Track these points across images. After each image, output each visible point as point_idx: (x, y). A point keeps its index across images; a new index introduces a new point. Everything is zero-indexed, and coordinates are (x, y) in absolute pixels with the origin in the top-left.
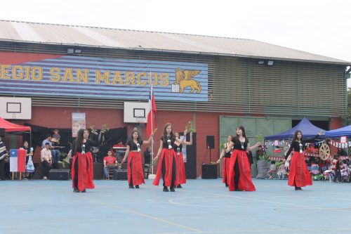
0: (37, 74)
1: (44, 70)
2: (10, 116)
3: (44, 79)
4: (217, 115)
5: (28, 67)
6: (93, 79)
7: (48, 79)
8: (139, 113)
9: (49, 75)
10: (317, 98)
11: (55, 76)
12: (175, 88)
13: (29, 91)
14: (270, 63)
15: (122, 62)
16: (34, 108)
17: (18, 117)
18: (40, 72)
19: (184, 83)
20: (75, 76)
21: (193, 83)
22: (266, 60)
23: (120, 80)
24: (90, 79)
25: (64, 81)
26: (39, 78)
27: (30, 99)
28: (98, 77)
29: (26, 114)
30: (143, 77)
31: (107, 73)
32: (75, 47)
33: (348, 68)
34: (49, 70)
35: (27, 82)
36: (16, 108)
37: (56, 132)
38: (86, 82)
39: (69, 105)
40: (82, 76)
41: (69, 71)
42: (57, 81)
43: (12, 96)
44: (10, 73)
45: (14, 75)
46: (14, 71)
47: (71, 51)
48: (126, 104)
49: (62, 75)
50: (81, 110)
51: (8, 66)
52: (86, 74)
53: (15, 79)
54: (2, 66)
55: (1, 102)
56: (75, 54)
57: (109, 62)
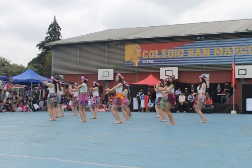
0: (181, 53)
1: (185, 51)
3: (185, 56)
5: (176, 50)
6: (213, 53)
7: (187, 55)
8: (242, 72)
9: (187, 53)
11: (191, 53)
13: (177, 63)
16: (179, 72)
18: (182, 52)
20: (202, 52)
23: (230, 52)
24: (211, 53)
25: (196, 56)
26: (182, 56)
27: (177, 68)
28: (216, 52)
30: (244, 49)
31: (221, 49)
32: (201, 36)
34: (187, 51)
35: (175, 58)
36: (169, 73)
37: (192, 86)
38: (208, 55)
39: (198, 70)
40: (206, 52)
41: (198, 49)
42: (192, 56)
43: (168, 67)
44: (167, 54)
45: (169, 55)
46: (169, 53)
47: (199, 38)
49: (194, 53)
51: (166, 50)
52: (209, 51)
53: (170, 57)
54: (163, 51)
55: (162, 70)
56: (201, 40)
57: (222, 42)
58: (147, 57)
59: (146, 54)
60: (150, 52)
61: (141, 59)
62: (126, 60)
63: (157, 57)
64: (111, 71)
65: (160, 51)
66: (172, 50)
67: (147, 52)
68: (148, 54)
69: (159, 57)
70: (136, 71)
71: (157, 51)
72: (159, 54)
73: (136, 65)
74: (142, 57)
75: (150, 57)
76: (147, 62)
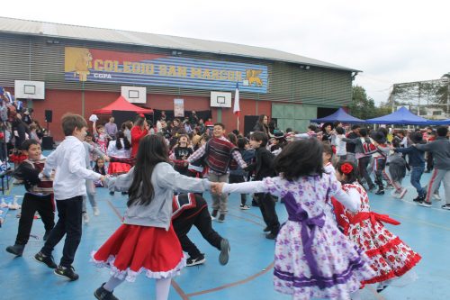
0: (150, 69)
1: (155, 67)
2: (131, 101)
3: (155, 73)
4: (270, 102)
5: (144, 65)
7: (158, 73)
8: (221, 100)
9: (159, 70)
10: (329, 94)
11: (163, 71)
12: (246, 83)
13: (145, 82)
14: (308, 68)
15: (210, 62)
16: (148, 95)
17: (137, 101)
18: (152, 68)
19: (252, 79)
20: (177, 72)
21: (257, 79)
22: (305, 65)
23: (208, 75)
24: (188, 74)
25: (170, 75)
26: (152, 73)
27: (145, 88)
28: (193, 73)
29: (143, 100)
30: (224, 74)
31: (199, 70)
32: (178, 50)
33: (353, 74)
34: (159, 67)
35: (143, 75)
36: (135, 95)
38: (185, 76)
39: (171, 93)
40: (182, 72)
41: (173, 67)
42: (164, 75)
43: (132, 86)
44: (131, 68)
45: (134, 70)
46: (133, 67)
47: (174, 53)
48: (212, 93)
49: (168, 71)
50: (181, 97)
51: (130, 63)
52: (185, 71)
53: (134, 73)
54: (125, 63)
55: (125, 90)
56: (177, 55)
57: (201, 62)
58: (101, 69)
59: (100, 65)
60: (107, 62)
61: (92, 71)
62: (66, 71)
63: (116, 70)
64: (41, 86)
65: (121, 63)
66: (138, 64)
67: (101, 62)
68: (103, 66)
69: (120, 70)
70: (83, 89)
71: (116, 63)
72: (119, 67)
73: (84, 79)
74: (93, 68)
75: (106, 71)
76: (101, 76)
